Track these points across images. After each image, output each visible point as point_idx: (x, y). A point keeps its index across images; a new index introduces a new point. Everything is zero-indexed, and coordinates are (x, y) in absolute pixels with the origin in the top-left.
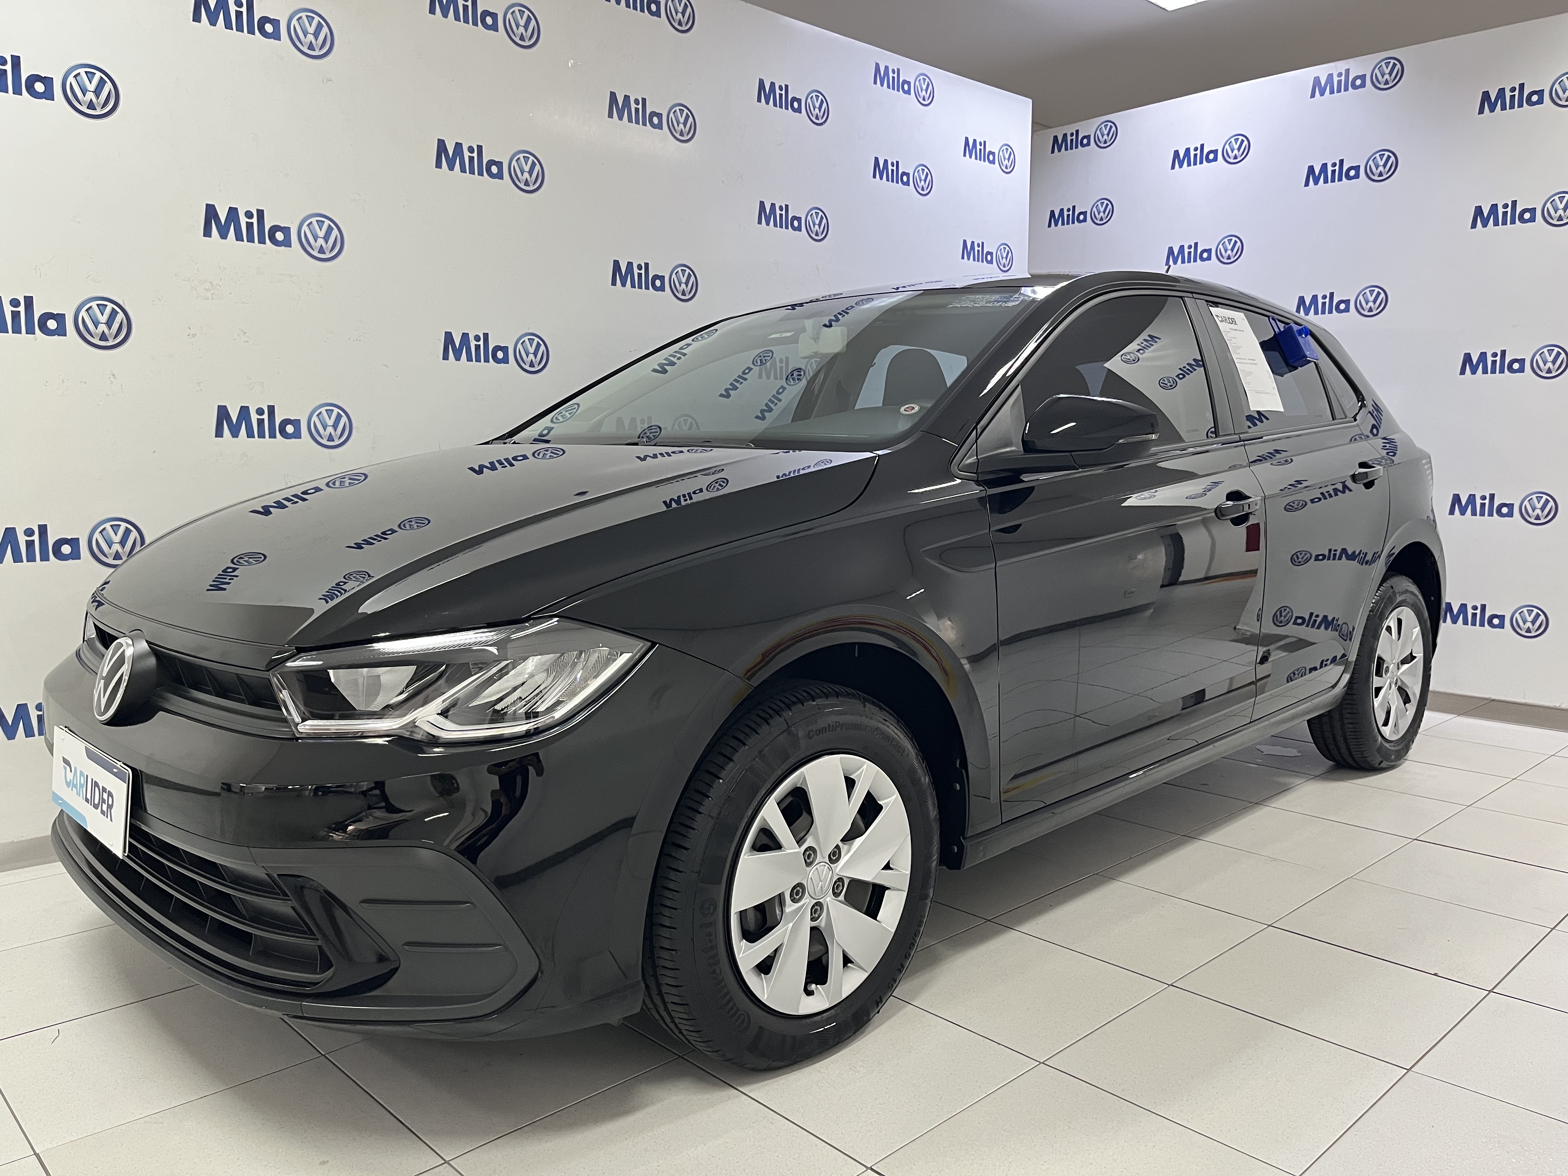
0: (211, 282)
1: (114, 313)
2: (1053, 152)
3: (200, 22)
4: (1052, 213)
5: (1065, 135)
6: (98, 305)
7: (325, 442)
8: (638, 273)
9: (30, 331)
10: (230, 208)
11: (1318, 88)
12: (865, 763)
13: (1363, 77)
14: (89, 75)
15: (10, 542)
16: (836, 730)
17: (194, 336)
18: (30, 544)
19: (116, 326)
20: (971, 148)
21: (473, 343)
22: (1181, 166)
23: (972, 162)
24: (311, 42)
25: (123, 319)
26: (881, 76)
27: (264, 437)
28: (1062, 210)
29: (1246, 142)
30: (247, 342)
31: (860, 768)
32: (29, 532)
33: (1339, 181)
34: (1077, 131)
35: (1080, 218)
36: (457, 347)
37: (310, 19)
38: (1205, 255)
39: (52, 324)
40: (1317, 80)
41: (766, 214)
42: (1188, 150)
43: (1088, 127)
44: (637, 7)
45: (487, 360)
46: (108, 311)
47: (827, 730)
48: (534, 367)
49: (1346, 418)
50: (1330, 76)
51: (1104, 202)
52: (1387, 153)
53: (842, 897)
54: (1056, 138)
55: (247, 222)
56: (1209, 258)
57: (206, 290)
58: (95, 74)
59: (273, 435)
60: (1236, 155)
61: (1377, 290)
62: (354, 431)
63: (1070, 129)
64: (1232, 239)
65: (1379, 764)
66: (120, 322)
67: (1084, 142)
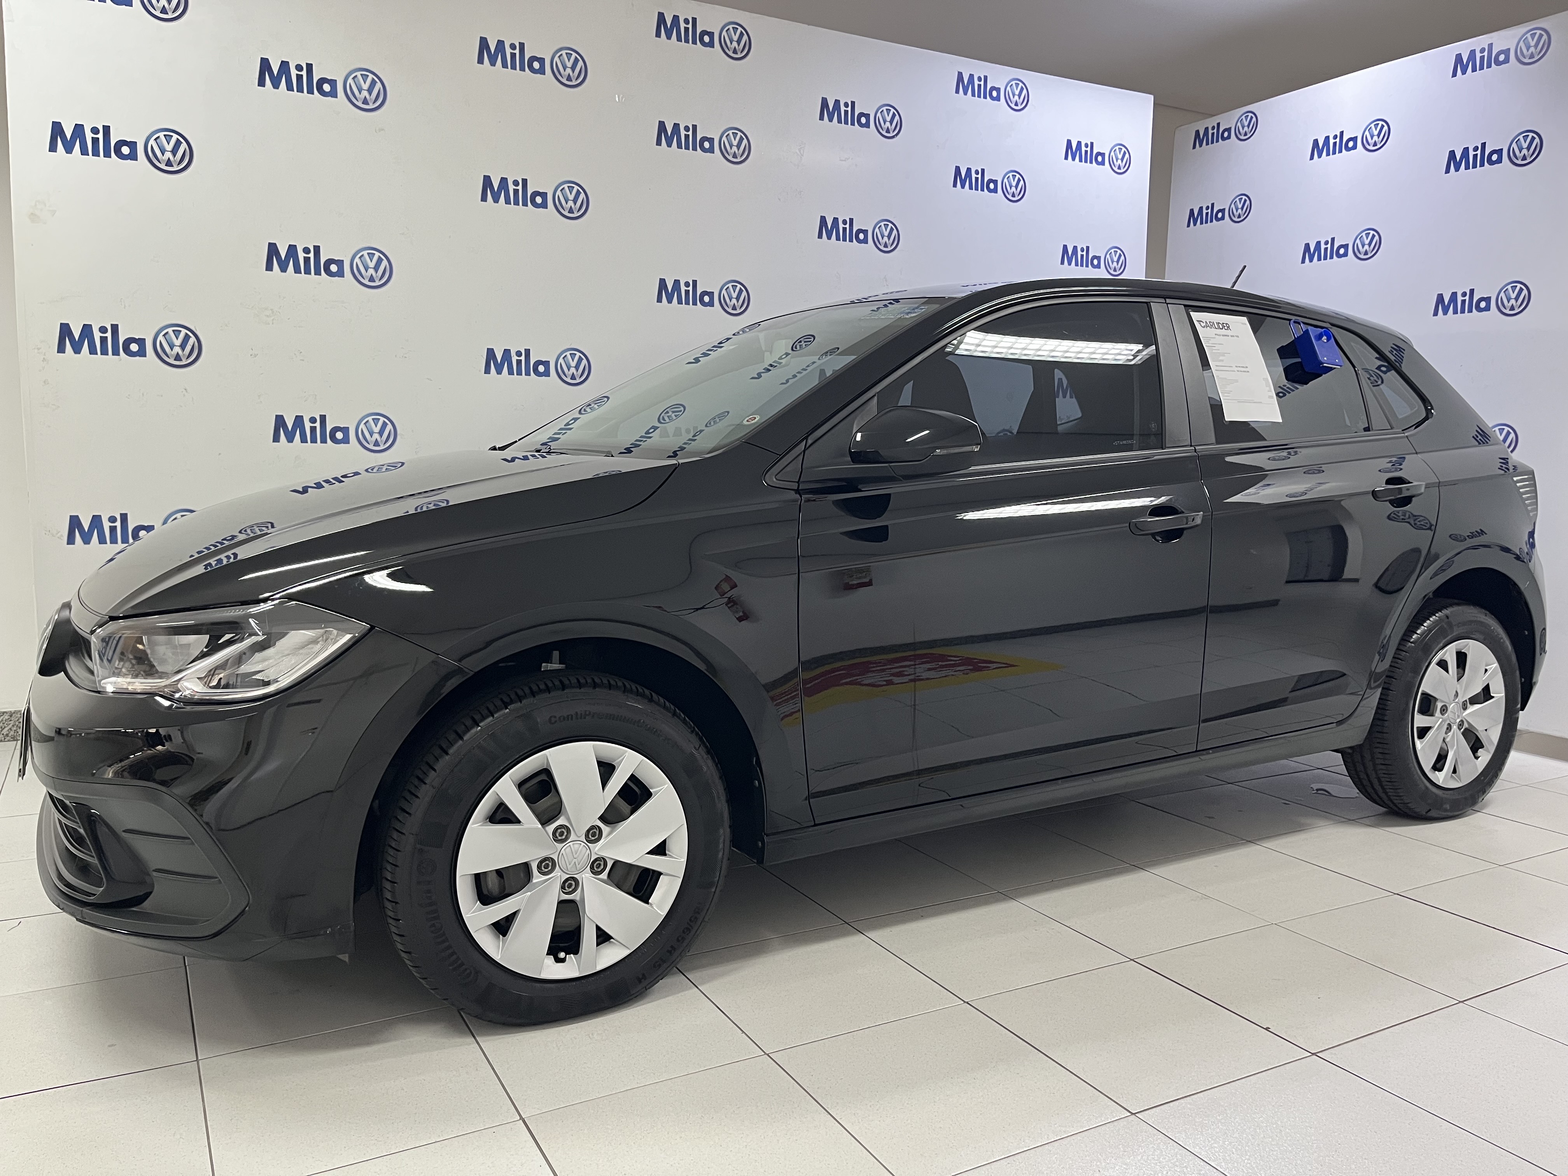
0: (272, 310)
1: (187, 338)
2: (1194, 147)
3: (264, 86)
4: (1192, 211)
5: (1207, 129)
6: (173, 331)
7: (371, 447)
8: (685, 290)
9: (116, 353)
10: (290, 245)
11: (1460, 65)
12: (626, 751)
13: (1506, 52)
14: (167, 137)
15: (96, 527)
16: (585, 718)
17: (256, 356)
18: (113, 529)
19: (188, 348)
20: (1072, 151)
21: (514, 359)
22: (1320, 156)
23: (1076, 164)
24: (365, 97)
25: (194, 342)
26: (963, 84)
27: (316, 442)
28: (1201, 208)
29: (1386, 128)
30: (303, 360)
31: (621, 756)
32: (112, 519)
33: (1480, 166)
34: (1218, 124)
35: (1217, 215)
36: (499, 362)
37: (365, 77)
38: (1342, 251)
39: (134, 347)
40: (1459, 58)
41: (828, 229)
42: (1327, 138)
43: (1229, 120)
44: (689, 40)
45: (528, 374)
46: (182, 336)
47: (574, 718)
48: (576, 379)
49: (1392, 428)
50: (1473, 52)
51: (1242, 198)
52: (1531, 135)
53: (604, 876)
54: (1197, 132)
55: (304, 257)
56: (1346, 254)
57: (267, 316)
58: (172, 136)
59: (324, 441)
60: (1375, 141)
61: (1519, 286)
62: (399, 437)
63: (1211, 122)
64: (1369, 233)
65: (1427, 812)
66: (192, 345)
67: (1223, 135)
